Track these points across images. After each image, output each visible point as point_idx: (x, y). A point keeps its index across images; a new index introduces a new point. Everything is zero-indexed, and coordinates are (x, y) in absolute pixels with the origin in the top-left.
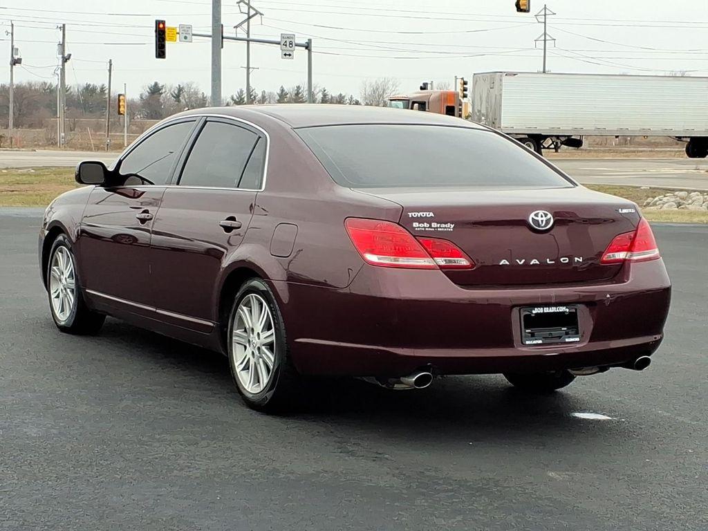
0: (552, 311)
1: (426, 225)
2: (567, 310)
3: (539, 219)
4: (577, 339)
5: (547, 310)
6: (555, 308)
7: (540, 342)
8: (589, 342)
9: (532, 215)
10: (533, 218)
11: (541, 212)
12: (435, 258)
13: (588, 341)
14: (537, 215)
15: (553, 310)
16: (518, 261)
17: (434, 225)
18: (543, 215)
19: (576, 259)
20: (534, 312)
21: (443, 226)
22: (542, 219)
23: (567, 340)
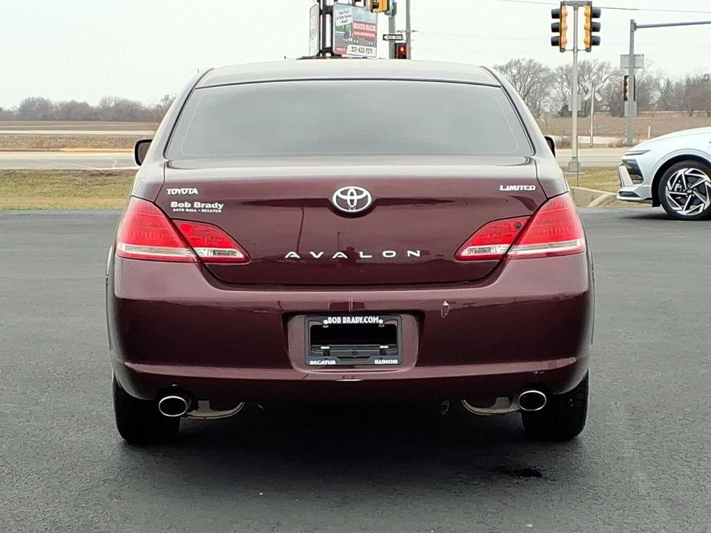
0: (357, 322)
1: (187, 205)
2: (381, 322)
3: (348, 198)
4: (396, 362)
5: (346, 320)
6: (361, 318)
7: (333, 362)
8: (416, 365)
9: (338, 193)
10: (337, 197)
11: (352, 189)
12: (196, 249)
13: (414, 365)
14: (344, 193)
15: (357, 320)
16: (313, 253)
17: (197, 205)
18: (355, 193)
19: (409, 252)
20: (326, 322)
21: (209, 205)
22: (352, 198)
23: (377, 362)
